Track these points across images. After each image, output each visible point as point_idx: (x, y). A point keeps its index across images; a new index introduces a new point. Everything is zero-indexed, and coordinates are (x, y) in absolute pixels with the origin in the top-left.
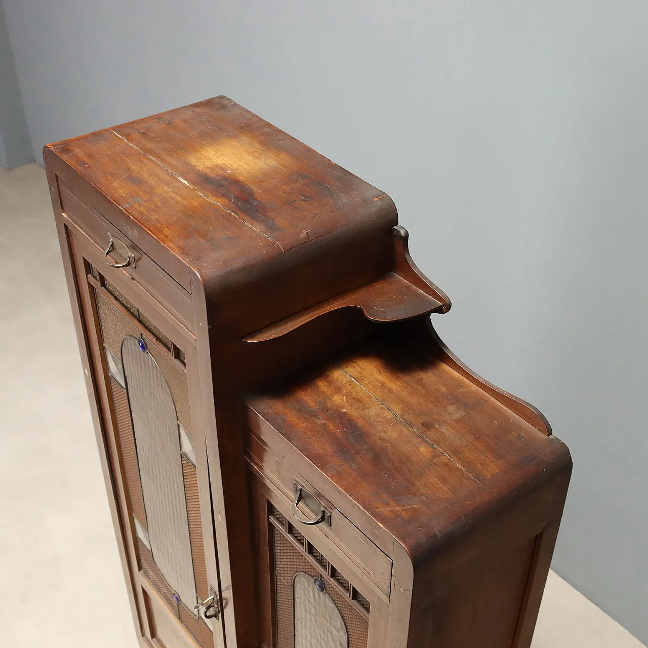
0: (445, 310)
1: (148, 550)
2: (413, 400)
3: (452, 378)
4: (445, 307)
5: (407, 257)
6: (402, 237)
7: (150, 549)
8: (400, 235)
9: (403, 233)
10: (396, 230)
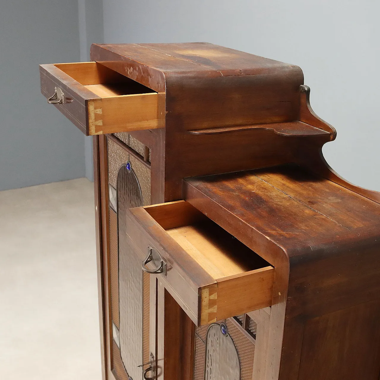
0: (331, 139)
1: (118, 348)
2: (305, 192)
3: (335, 187)
4: (331, 136)
5: (308, 106)
6: (305, 91)
7: (119, 348)
8: (305, 89)
9: (306, 89)
10: (302, 87)
